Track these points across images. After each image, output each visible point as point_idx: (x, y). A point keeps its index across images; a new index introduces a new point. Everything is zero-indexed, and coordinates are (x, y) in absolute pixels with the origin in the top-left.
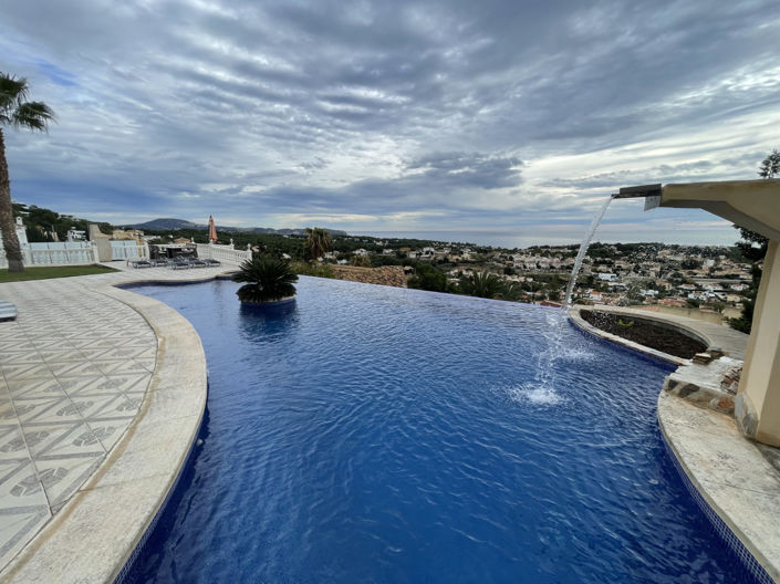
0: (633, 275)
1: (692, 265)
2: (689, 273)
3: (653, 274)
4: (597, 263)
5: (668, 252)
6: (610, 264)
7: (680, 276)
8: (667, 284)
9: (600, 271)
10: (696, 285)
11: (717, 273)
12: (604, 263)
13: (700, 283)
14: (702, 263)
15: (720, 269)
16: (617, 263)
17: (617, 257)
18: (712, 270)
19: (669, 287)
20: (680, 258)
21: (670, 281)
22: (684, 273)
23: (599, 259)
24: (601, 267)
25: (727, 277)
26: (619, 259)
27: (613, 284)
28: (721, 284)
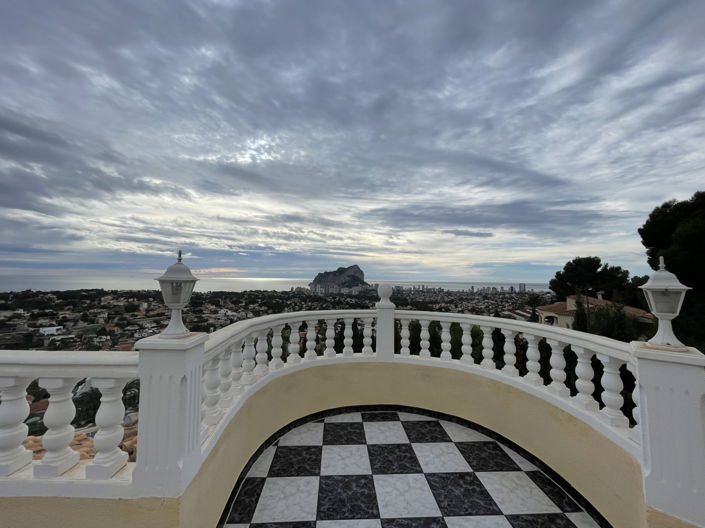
0: (82, 324)
1: (132, 308)
2: (132, 316)
3: (101, 321)
4: (34, 317)
5: (110, 297)
6: (52, 316)
7: (125, 319)
8: (116, 329)
9: (42, 326)
10: (139, 325)
11: (152, 313)
12: (44, 315)
13: (140, 323)
14: (139, 305)
15: (153, 310)
16: (61, 315)
17: (60, 307)
18: (147, 311)
19: (118, 331)
20: (122, 303)
21: (117, 325)
22: (127, 316)
23: (36, 311)
24: (41, 321)
25: (158, 315)
26: (62, 310)
27: (60, 338)
28: (155, 321)
